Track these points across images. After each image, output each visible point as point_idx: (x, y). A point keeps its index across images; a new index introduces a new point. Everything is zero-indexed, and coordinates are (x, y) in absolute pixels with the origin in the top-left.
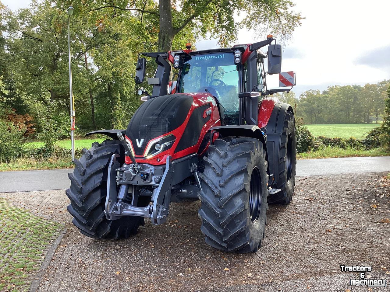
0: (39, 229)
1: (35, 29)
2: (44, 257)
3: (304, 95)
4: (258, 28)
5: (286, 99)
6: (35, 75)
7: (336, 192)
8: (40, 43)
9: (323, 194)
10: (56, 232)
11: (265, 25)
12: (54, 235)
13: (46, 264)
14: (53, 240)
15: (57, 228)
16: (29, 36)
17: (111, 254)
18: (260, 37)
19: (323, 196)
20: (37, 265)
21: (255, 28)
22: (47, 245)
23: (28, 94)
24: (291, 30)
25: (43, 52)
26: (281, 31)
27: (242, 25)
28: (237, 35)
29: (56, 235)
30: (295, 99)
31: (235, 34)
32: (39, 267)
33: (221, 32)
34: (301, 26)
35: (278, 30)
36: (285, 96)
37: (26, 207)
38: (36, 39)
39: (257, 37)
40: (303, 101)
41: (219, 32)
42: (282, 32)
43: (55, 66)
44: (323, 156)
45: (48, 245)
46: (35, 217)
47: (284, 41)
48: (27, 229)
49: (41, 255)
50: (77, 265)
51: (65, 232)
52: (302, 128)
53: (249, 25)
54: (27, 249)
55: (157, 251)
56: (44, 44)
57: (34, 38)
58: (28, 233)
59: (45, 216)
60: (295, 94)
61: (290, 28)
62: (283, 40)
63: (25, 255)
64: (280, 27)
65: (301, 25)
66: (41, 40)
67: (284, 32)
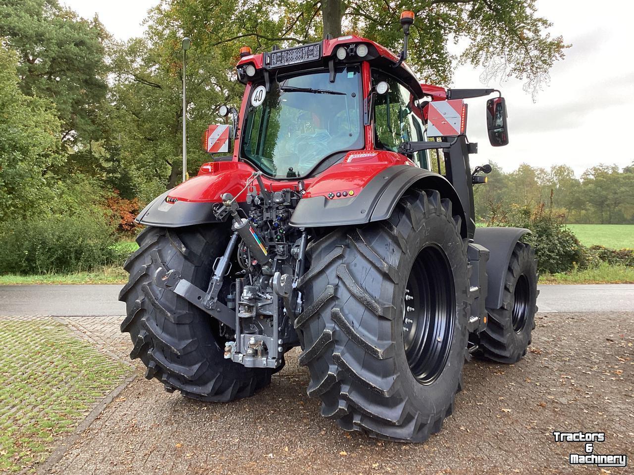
0: (97, 373)
1: (153, 69)
2: (87, 414)
3: (589, 175)
4: (490, 62)
5: (556, 180)
6: (149, 139)
7: (587, 342)
8: (158, 90)
9: (563, 344)
10: (118, 379)
11: (502, 58)
12: (113, 383)
13: (85, 426)
14: (109, 391)
15: (123, 373)
16: (142, 80)
17: (182, 417)
18: (493, 77)
19: (562, 349)
20: (73, 425)
21: (486, 64)
22: (98, 397)
23: (138, 169)
24: (545, 66)
25: (162, 105)
26: (529, 68)
27: (464, 58)
28: (452, 75)
29: (117, 383)
30: (573, 180)
31: (449, 74)
32: (74, 428)
33: (426, 71)
34: (563, 59)
35: (524, 67)
36: (556, 176)
37: (90, 340)
38: (152, 85)
39: (489, 77)
40: (588, 185)
41: (424, 71)
42: (531, 69)
43: (179, 127)
44: (594, 281)
45: (101, 397)
46: (99, 354)
47: (535, 84)
48: (80, 371)
49: (84, 410)
50: (127, 429)
51: (131, 380)
52: (562, 231)
53: (475, 59)
54: (69, 401)
55: (250, 418)
56: (163, 92)
57: (150, 84)
58: (79, 377)
59: (111, 354)
60: (572, 171)
61: (545, 63)
62: (533, 83)
63: (62, 409)
64: (527, 61)
65: (564, 57)
66: (159, 87)
67: (534, 69)
